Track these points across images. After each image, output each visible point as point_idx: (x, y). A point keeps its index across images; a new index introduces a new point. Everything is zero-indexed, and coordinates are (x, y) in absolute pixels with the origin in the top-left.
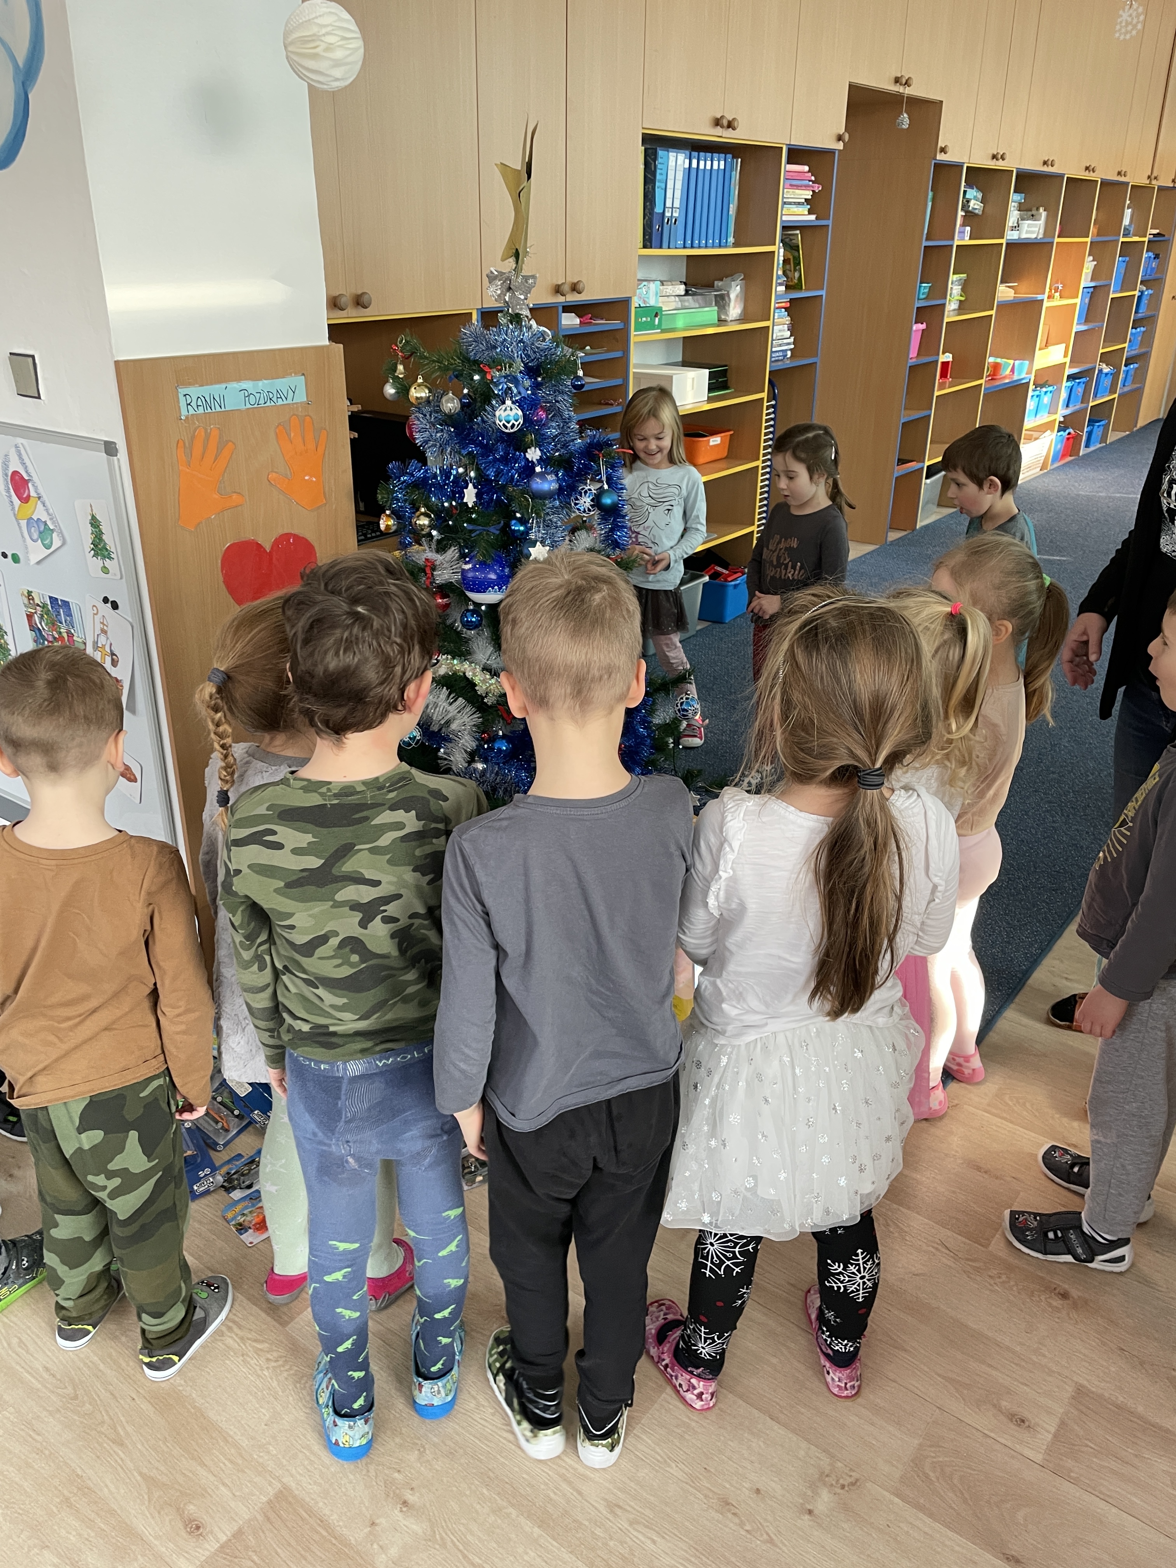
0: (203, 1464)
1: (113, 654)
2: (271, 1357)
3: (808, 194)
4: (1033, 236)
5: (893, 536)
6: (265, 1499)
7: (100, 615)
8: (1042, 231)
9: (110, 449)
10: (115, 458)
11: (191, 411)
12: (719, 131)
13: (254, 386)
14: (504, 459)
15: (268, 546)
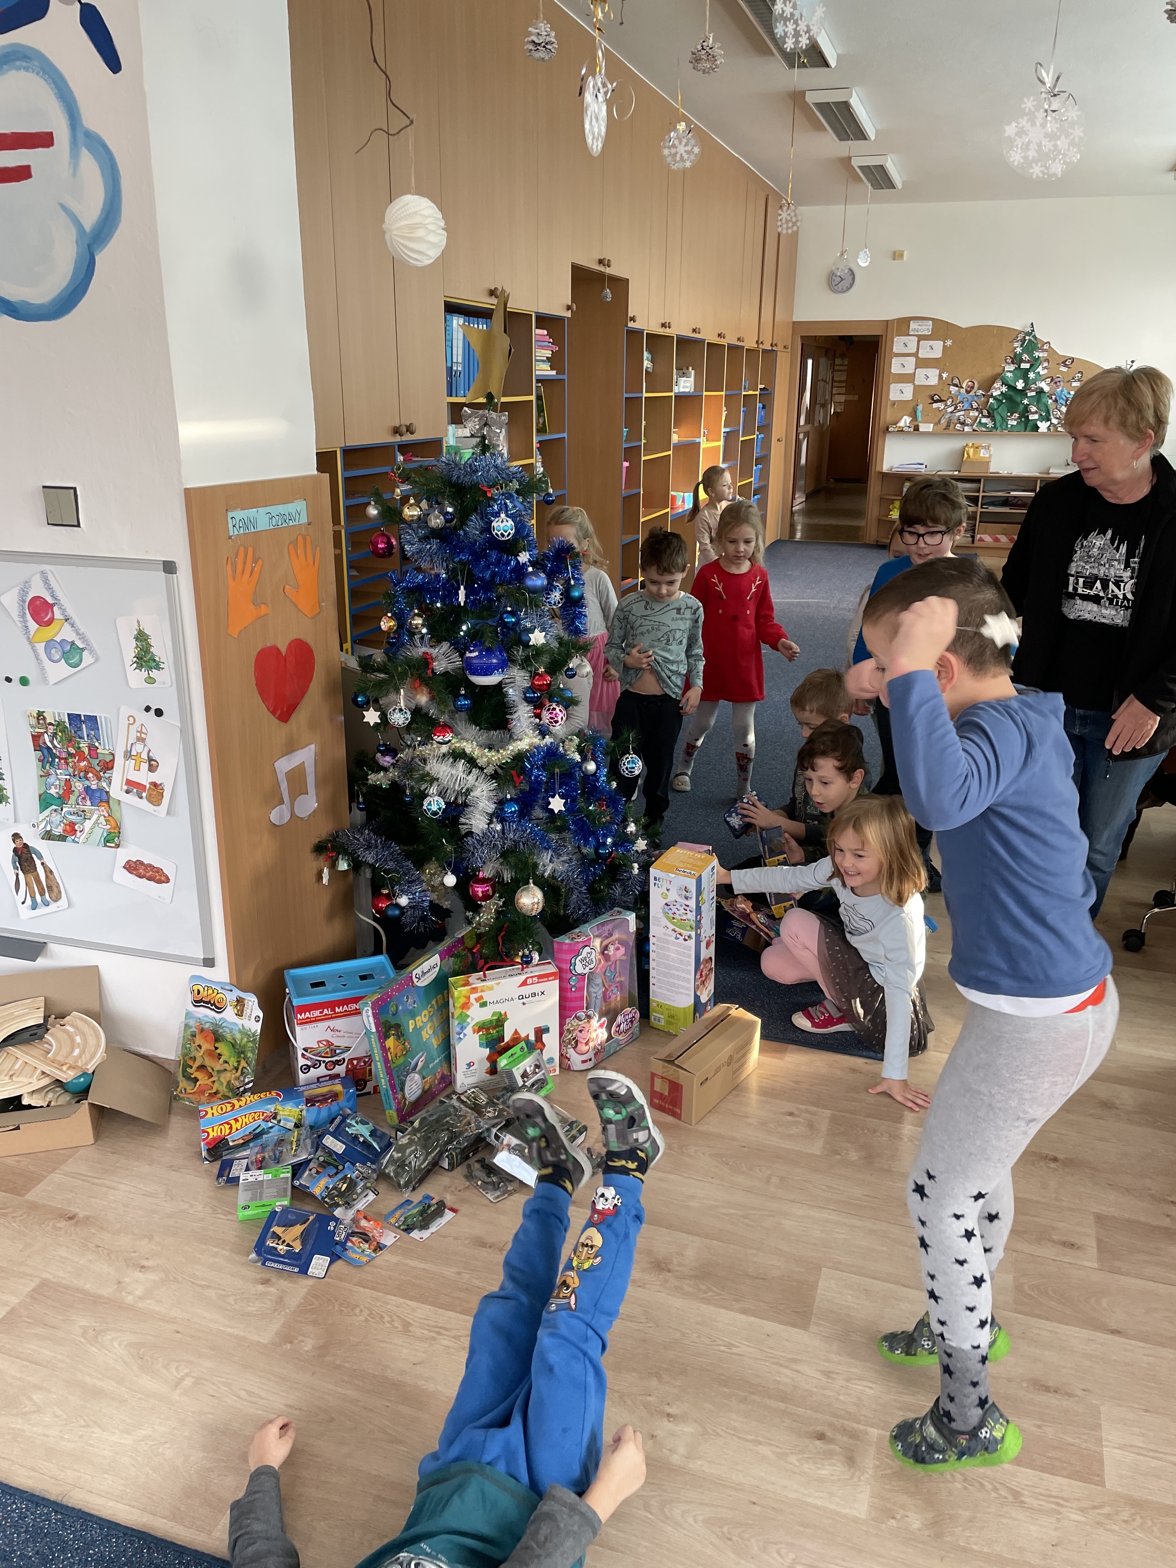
1: (150, 760)
3: (549, 354)
4: (687, 390)
7: (138, 723)
8: (693, 387)
9: (169, 567)
10: (174, 575)
11: (236, 532)
12: (493, 300)
13: (276, 510)
14: (498, 563)
15: (283, 650)
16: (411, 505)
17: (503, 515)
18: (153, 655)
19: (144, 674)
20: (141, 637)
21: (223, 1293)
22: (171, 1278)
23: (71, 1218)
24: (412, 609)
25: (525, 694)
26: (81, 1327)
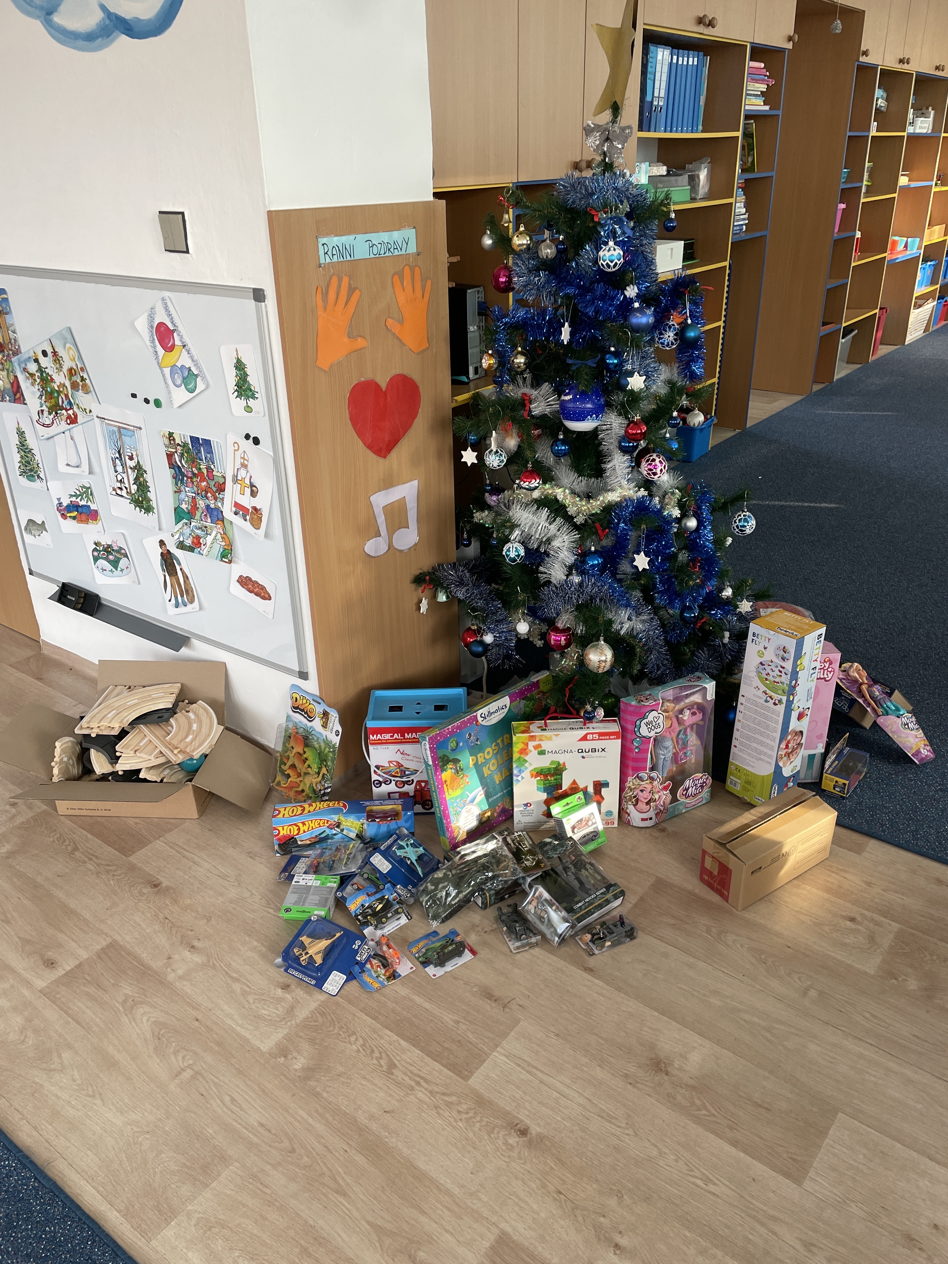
0: (423, 1212)
1: (252, 486)
2: (461, 1110)
3: (763, 87)
4: (925, 131)
5: (817, 387)
6: (488, 1245)
7: (241, 451)
8: (932, 127)
9: (259, 295)
10: (263, 304)
11: (328, 260)
12: (701, 29)
13: (376, 238)
14: (603, 298)
15: (383, 386)
16: (521, 233)
17: (611, 243)
18: (250, 385)
19: (242, 402)
20: (240, 366)
21: (248, 989)
22: (211, 963)
23: (155, 886)
24: (514, 347)
25: (620, 443)
26: (126, 995)
